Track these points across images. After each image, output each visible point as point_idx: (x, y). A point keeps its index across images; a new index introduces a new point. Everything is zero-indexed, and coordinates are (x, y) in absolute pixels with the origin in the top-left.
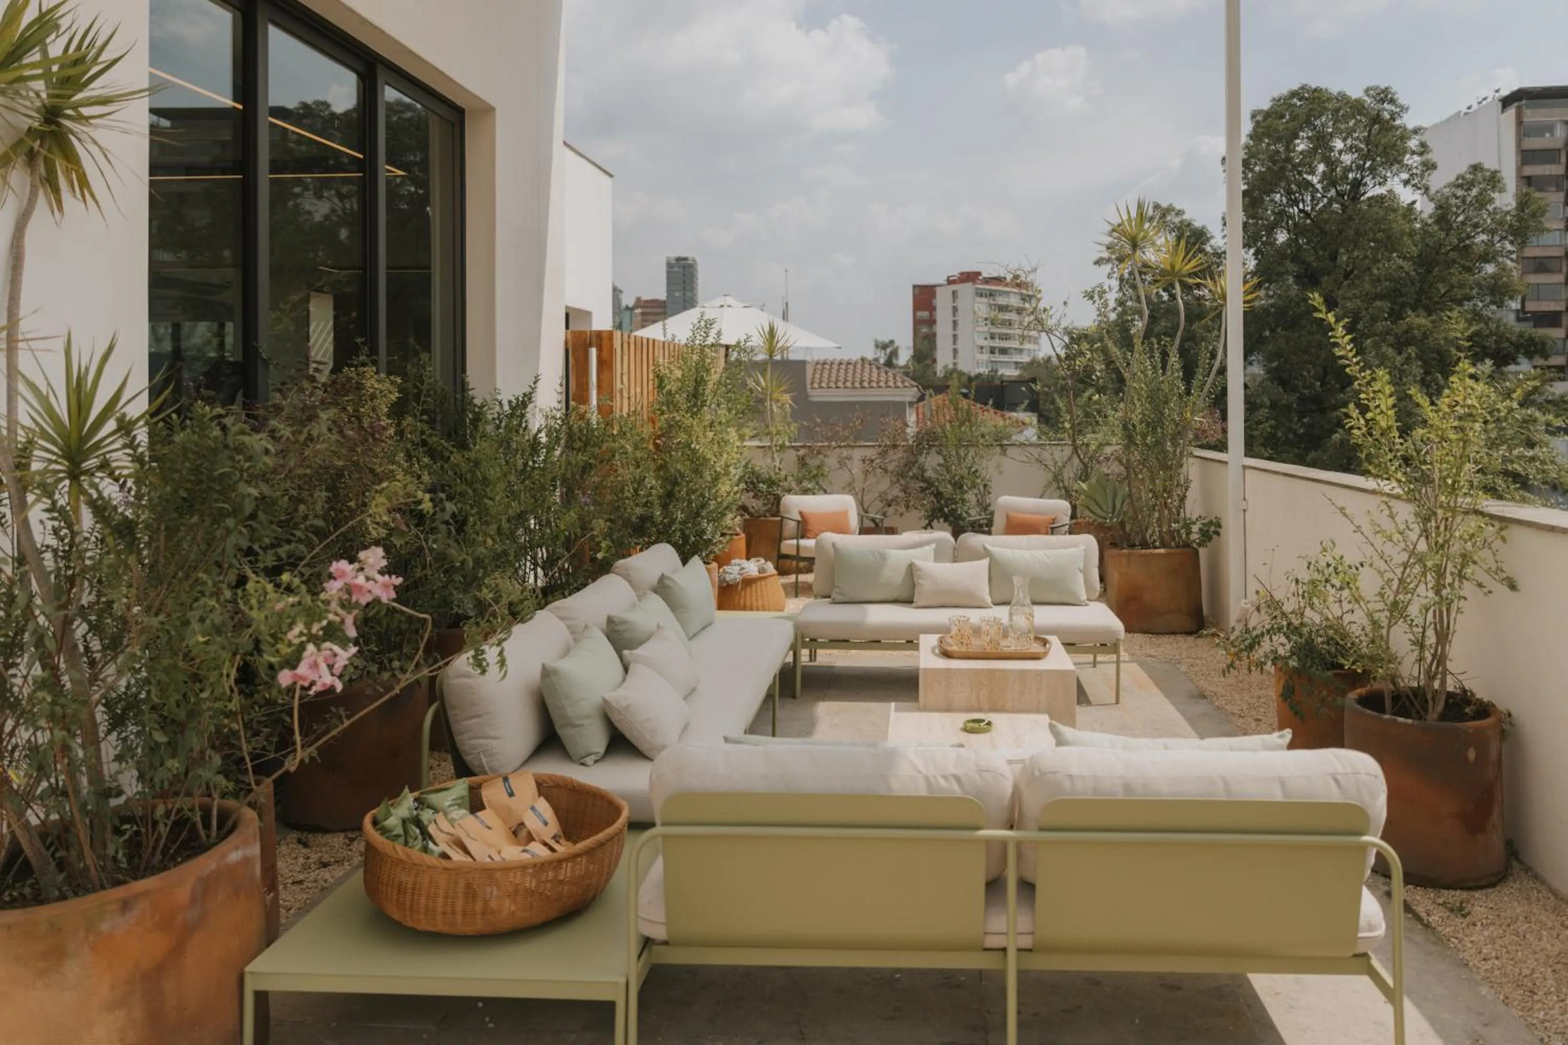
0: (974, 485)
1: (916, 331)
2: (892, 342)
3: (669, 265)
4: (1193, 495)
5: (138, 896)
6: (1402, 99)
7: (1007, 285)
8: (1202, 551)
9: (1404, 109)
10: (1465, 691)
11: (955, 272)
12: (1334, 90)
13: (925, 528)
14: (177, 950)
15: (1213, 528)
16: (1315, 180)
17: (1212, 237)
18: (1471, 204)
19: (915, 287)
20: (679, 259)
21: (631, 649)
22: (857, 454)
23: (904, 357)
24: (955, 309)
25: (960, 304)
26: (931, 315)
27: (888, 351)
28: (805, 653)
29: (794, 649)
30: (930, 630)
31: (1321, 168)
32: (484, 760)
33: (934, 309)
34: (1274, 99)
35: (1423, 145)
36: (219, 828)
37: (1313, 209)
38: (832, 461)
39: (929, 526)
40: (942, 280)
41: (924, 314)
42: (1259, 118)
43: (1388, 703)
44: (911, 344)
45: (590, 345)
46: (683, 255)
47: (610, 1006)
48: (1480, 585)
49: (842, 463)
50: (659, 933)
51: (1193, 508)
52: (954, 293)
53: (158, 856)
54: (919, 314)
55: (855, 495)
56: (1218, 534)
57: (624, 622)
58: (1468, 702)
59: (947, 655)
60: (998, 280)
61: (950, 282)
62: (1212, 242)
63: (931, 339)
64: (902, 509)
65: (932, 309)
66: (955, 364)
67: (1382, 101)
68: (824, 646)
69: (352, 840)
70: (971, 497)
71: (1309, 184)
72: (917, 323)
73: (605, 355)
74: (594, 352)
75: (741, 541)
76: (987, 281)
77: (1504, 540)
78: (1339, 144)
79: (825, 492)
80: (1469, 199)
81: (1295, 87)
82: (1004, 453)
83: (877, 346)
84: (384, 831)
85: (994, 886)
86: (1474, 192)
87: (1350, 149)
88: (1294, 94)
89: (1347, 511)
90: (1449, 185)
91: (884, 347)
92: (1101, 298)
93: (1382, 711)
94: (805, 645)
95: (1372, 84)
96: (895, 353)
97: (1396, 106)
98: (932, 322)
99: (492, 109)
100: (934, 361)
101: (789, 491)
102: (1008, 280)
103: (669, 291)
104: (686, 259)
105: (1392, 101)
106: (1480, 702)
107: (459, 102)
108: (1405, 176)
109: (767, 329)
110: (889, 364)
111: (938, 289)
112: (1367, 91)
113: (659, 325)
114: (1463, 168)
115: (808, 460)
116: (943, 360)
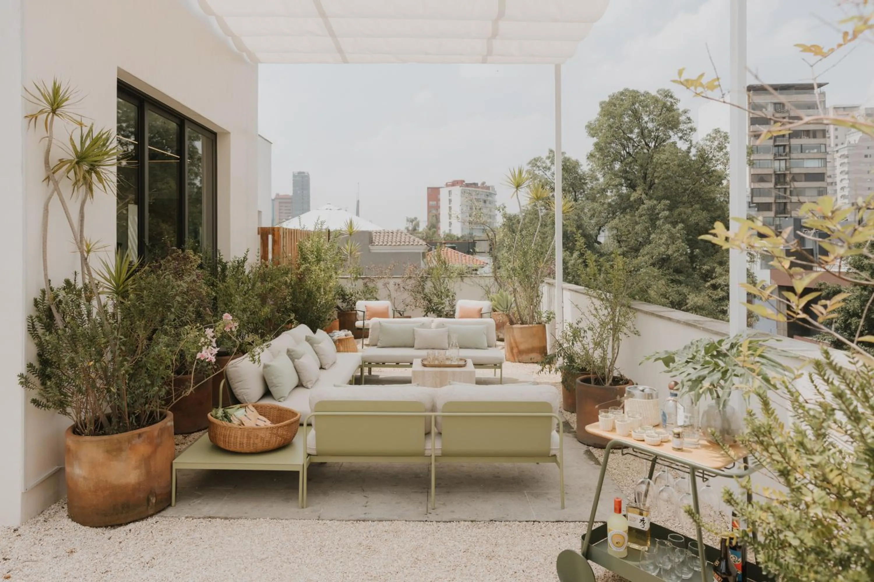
0: (447, 296)
1: (429, 212)
2: (416, 218)
3: (294, 176)
4: (545, 300)
5: (143, 433)
6: (676, 96)
7: (479, 187)
8: (547, 325)
9: (678, 100)
10: (621, 376)
11: (451, 180)
12: (642, 91)
13: (424, 316)
14: (154, 452)
15: (552, 316)
16: (633, 136)
17: (581, 165)
18: (715, 149)
19: (428, 188)
20: (299, 173)
21: (298, 359)
22: (392, 282)
23: (423, 227)
24: (450, 201)
25: (453, 197)
26: (437, 203)
27: (414, 223)
28: (366, 370)
29: (361, 367)
30: (417, 357)
31: (636, 130)
32: (245, 397)
33: (439, 200)
34: (609, 96)
35: (689, 119)
36: (160, 416)
37: (633, 152)
38: (380, 284)
39: (426, 315)
40: (443, 184)
41: (433, 203)
42: (603, 105)
43: (592, 381)
44: (426, 219)
45: (269, 233)
46: (302, 170)
47: (298, 472)
48: (625, 334)
49: (385, 285)
50: (314, 452)
51: (544, 307)
52: (450, 192)
53: (145, 422)
54: (431, 203)
55: (391, 300)
56: (554, 318)
57: (293, 351)
58: (622, 380)
59: (424, 366)
60: (475, 185)
61: (447, 185)
62: (582, 168)
63: (437, 218)
64: (413, 307)
65: (438, 200)
66: (450, 230)
67: (666, 96)
68: (374, 366)
69: (186, 437)
70: (446, 301)
71: (630, 139)
72: (430, 208)
73: (276, 238)
74: (270, 237)
75: (337, 324)
76: (468, 185)
77: (635, 317)
78: (646, 119)
79: (377, 299)
80: (713, 146)
81: (621, 90)
82: (462, 280)
83: (408, 220)
84: (216, 418)
85: (428, 434)
86: (716, 143)
87: (652, 121)
88: (622, 94)
89: (579, 307)
90: (703, 139)
91: (412, 221)
92: (503, 210)
93: (590, 383)
94: (366, 366)
95: (660, 88)
96: (417, 225)
97: (675, 99)
98: (437, 207)
99: (228, 133)
100: (439, 228)
101: (360, 299)
102: (479, 185)
103: (294, 191)
104: (304, 173)
105: (671, 97)
106: (627, 380)
107: (215, 130)
108: (680, 135)
109: (349, 222)
110: (415, 229)
111: (441, 189)
112: (658, 92)
113: (297, 219)
114: (710, 131)
115: (368, 284)
116: (444, 229)
